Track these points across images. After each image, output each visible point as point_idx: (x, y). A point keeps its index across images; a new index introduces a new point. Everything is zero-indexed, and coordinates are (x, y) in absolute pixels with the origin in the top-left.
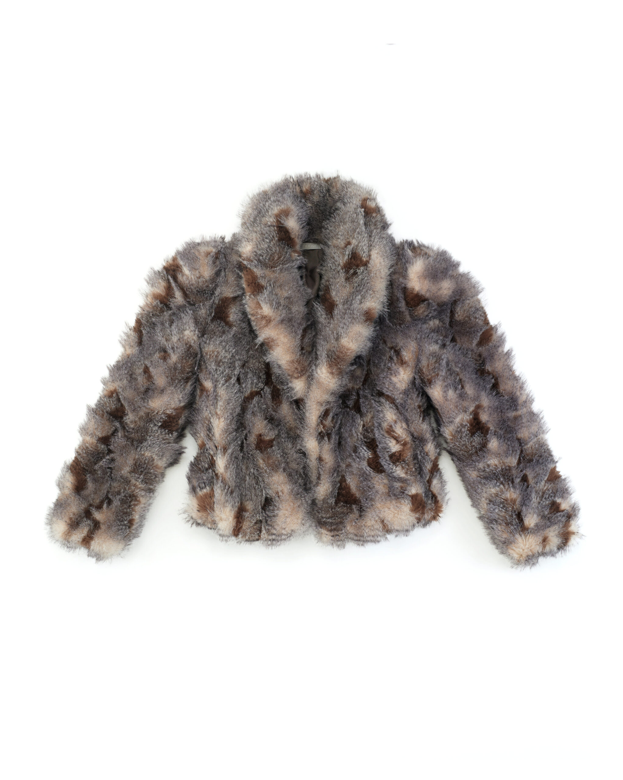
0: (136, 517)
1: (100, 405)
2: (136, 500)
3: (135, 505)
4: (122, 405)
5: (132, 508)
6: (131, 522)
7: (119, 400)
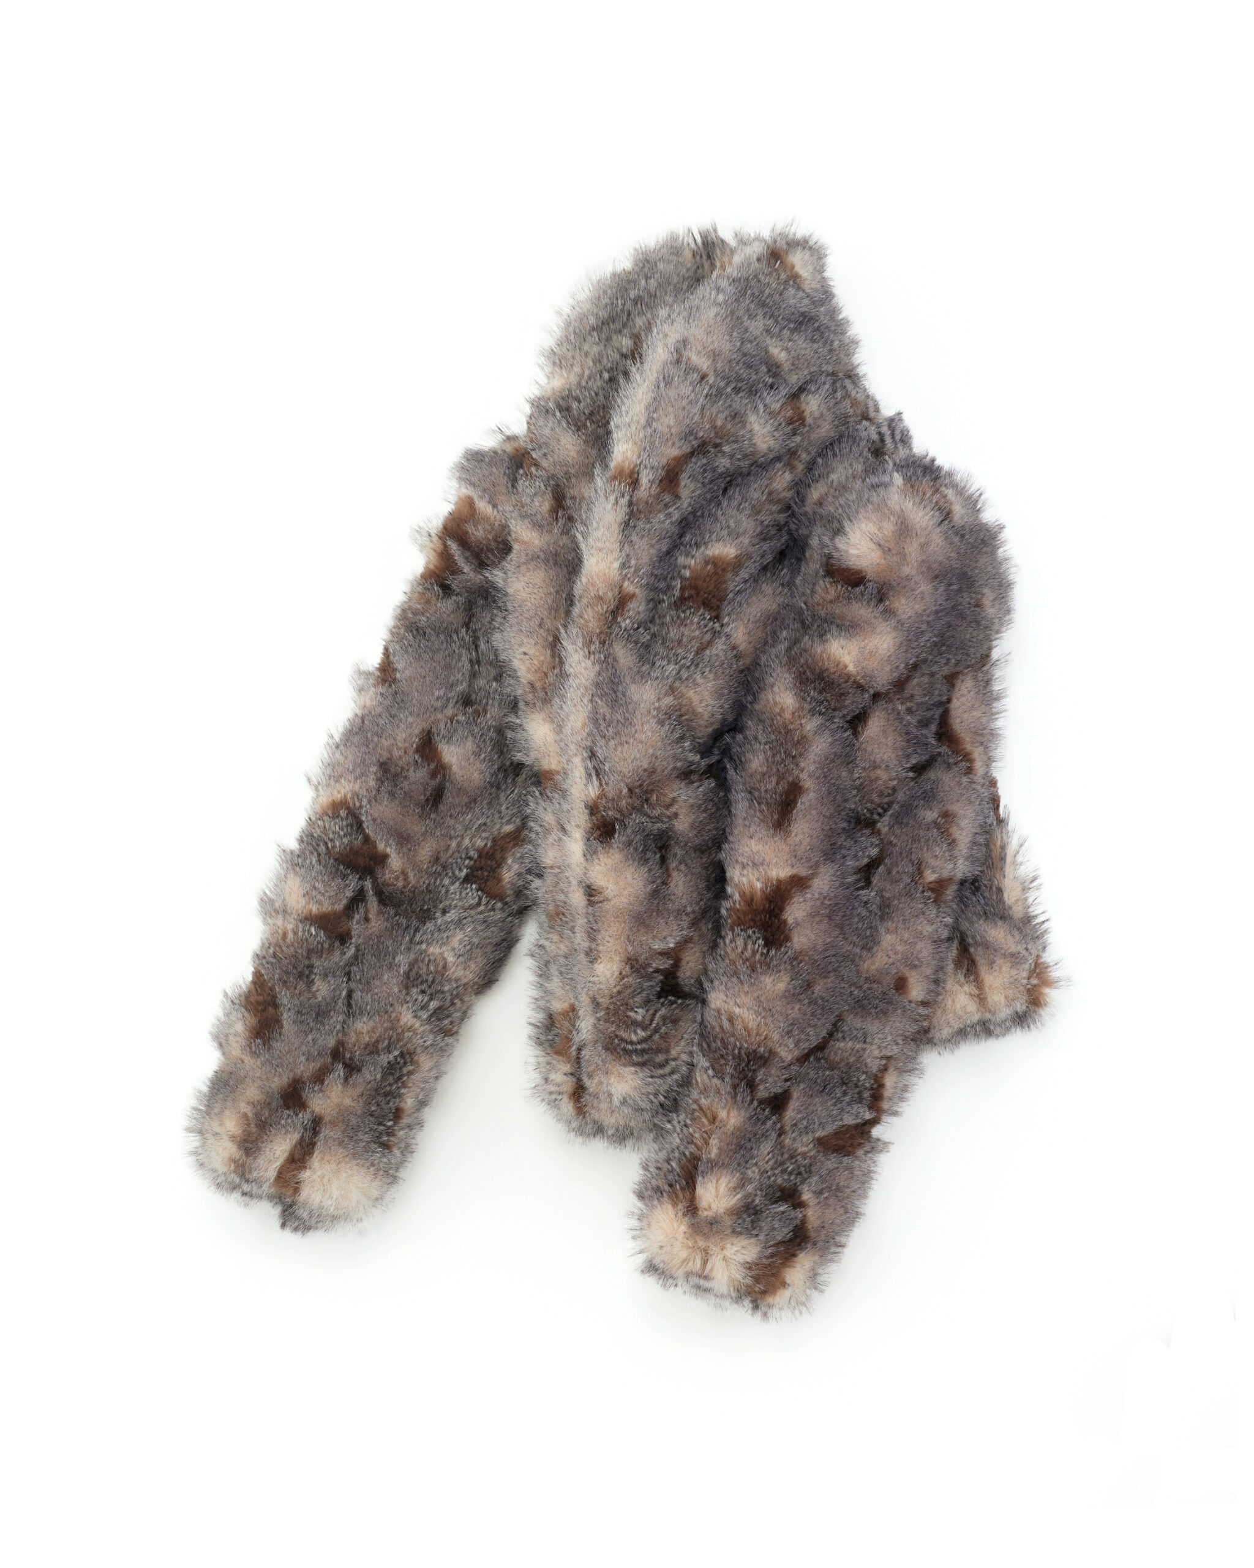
0: (409, 1103)
1: (311, 840)
2: (412, 1062)
3: (410, 1073)
4: (367, 839)
5: (403, 1083)
6: (398, 1114)
7: (358, 825)
